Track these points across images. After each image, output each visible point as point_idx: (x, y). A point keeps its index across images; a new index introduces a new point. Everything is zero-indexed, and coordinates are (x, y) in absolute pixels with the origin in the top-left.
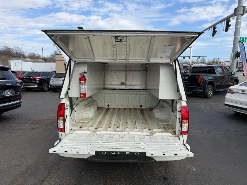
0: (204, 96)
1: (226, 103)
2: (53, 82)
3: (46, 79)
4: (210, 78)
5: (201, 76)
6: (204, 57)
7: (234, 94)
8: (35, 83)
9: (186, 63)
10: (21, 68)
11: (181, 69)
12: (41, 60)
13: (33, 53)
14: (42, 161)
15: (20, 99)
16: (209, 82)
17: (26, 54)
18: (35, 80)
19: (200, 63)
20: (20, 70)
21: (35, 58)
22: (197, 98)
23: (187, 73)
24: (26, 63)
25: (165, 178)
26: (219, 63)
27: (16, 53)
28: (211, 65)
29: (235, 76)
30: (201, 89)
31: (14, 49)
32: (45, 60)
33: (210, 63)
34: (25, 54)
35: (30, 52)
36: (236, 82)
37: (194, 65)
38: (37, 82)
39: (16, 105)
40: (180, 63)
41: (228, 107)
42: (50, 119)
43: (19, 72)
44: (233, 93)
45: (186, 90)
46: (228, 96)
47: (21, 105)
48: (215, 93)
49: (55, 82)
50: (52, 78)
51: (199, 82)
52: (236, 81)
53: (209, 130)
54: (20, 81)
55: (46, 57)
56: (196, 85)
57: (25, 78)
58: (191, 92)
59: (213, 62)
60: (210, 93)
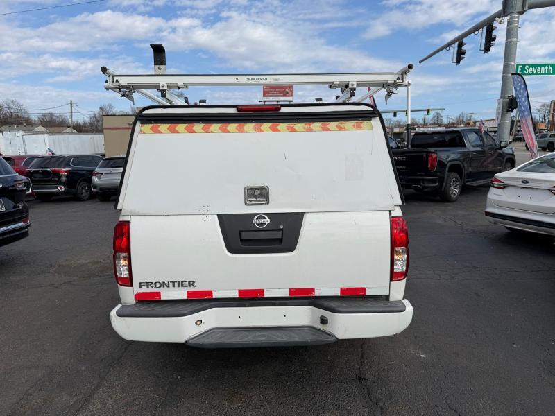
0: (441, 197)
1: (490, 210)
2: (99, 178)
3: (84, 172)
4: (453, 156)
5: (433, 153)
6: (439, 112)
7: (507, 190)
8: (57, 181)
9: (399, 126)
10: (23, 150)
11: (389, 139)
12: (68, 130)
13: (51, 114)
14: (85, 355)
15: (25, 219)
16: (451, 166)
17: (34, 117)
18: (57, 174)
19: (430, 125)
20: (22, 154)
21: (55, 126)
22: (426, 204)
23: (403, 147)
24: (34, 136)
25: (360, 379)
26: (471, 123)
27: (11, 116)
28: (456, 127)
29: (508, 151)
30: (434, 182)
31: (6, 106)
32: (80, 129)
33: (453, 124)
34: (31, 117)
35: (43, 112)
36: (509, 164)
37: (417, 129)
38: (64, 179)
39: (17, 233)
40: (386, 126)
41: (493, 219)
42: (98, 262)
43: (21, 158)
44: (504, 187)
45: (402, 184)
46: (494, 194)
47: (27, 232)
48: (465, 190)
49: (103, 177)
50: (97, 170)
51: (429, 166)
52: (509, 162)
53: (455, 271)
54: (24, 177)
55: (81, 122)
56: (423, 173)
57: (34, 171)
58: (412, 190)
59: (460, 122)
60: (455, 191)
